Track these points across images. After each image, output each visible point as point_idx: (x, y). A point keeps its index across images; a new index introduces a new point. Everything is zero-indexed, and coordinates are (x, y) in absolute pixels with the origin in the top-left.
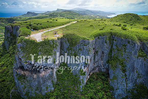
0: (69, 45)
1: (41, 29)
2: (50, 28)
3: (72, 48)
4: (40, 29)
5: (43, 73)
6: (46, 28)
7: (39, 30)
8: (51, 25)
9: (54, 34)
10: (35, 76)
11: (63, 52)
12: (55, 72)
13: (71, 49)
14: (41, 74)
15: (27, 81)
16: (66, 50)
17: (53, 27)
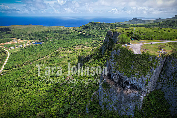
1: (143, 40)
2: (156, 41)
5: (128, 91)
6: (149, 40)
7: (140, 41)
9: (159, 49)
10: (119, 90)
14: (126, 91)
15: (109, 91)
17: (160, 39)
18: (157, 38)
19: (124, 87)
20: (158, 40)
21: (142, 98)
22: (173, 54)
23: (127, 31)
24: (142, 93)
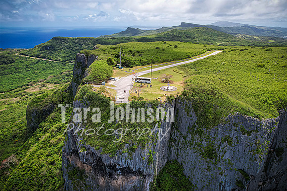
0: (195, 119)
1: (139, 65)
2: (159, 65)
3: (204, 130)
4: (137, 65)
5: (119, 181)
6: (149, 64)
7: (134, 68)
8: (162, 57)
9: (163, 82)
10: (102, 181)
11: (177, 134)
12: (148, 184)
13: (200, 133)
14: (115, 182)
15: (85, 184)
16: (186, 130)
17: (165, 61)
18: (161, 60)
19: (110, 174)
20: (162, 64)
21: (148, 187)
22: (184, 94)
23: (113, 50)
24: (145, 178)
